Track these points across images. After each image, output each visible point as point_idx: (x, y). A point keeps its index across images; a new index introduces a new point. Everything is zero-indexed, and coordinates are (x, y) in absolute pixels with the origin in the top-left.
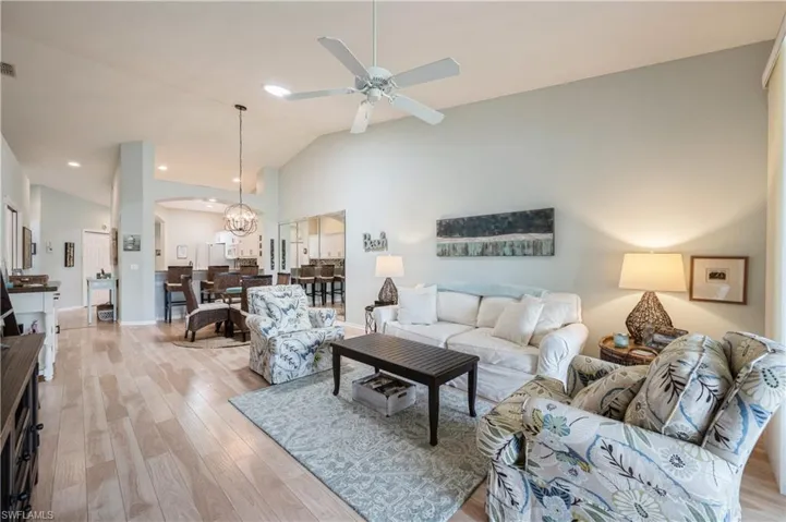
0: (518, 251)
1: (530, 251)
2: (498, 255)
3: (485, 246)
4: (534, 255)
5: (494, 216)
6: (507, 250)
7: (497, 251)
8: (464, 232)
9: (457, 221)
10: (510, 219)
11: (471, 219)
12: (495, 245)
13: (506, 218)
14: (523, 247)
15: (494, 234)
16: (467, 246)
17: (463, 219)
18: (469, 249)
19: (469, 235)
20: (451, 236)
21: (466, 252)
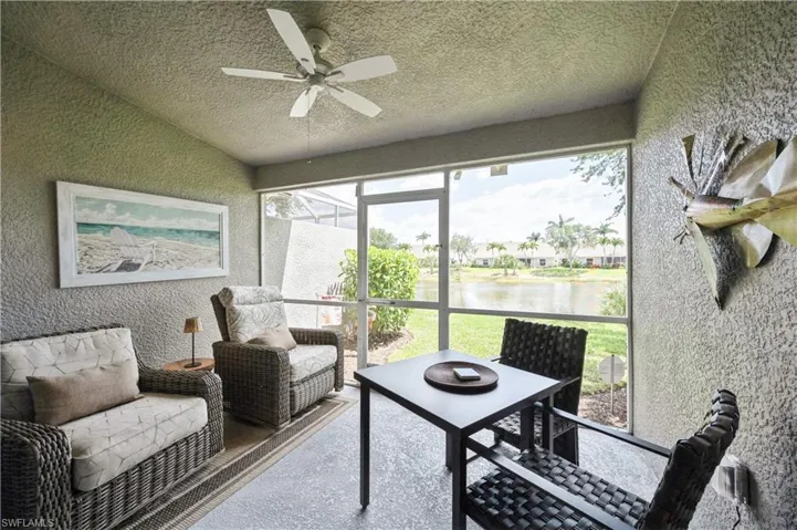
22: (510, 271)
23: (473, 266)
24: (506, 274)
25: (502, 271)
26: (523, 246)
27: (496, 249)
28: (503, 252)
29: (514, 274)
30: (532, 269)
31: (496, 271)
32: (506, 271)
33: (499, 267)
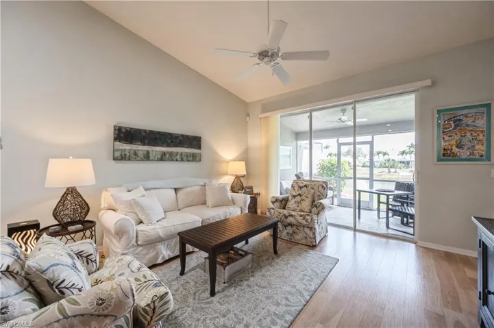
0: (185, 158)
1: (191, 159)
2: (172, 160)
3: (164, 154)
4: (193, 161)
5: (170, 134)
6: (178, 157)
7: (171, 158)
8: (147, 141)
9: (139, 131)
10: (181, 138)
11: (151, 132)
12: (171, 154)
13: (178, 137)
14: (187, 156)
15: (170, 147)
16: (148, 152)
17: (145, 131)
18: (151, 155)
19: (149, 144)
20: (131, 143)
21: (147, 157)
22: (392, 170)
23: (363, 166)
24: (389, 172)
25: (386, 170)
26: (403, 153)
27: (381, 155)
28: (386, 157)
29: (396, 172)
30: (410, 169)
31: (381, 170)
32: (389, 170)
33: (384, 167)
